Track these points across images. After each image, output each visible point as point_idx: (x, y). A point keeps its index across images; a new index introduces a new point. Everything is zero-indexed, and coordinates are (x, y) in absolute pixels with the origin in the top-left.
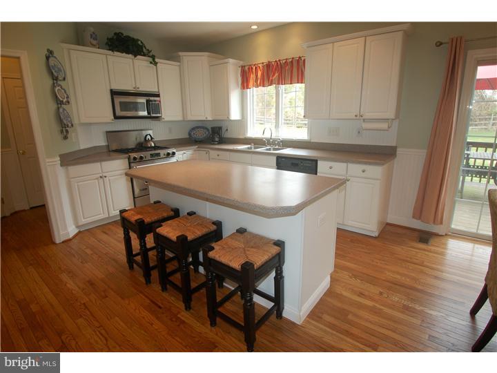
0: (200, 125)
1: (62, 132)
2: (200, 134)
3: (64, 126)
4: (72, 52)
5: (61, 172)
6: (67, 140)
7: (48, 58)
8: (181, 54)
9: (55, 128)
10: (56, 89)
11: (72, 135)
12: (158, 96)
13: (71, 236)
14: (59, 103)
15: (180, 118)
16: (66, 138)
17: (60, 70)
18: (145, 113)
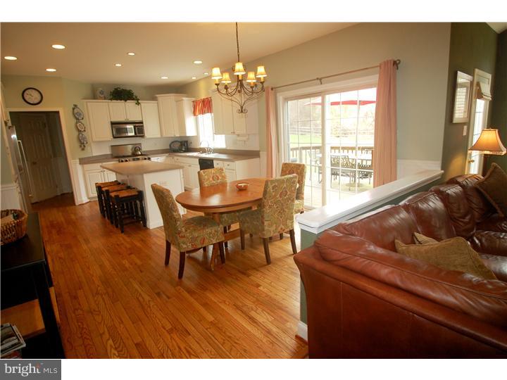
0: (176, 140)
1: (81, 146)
2: (177, 146)
3: (82, 144)
4: (88, 104)
5: (79, 167)
6: (84, 151)
7: (74, 109)
8: (157, 96)
9: (77, 144)
10: (78, 125)
11: (88, 148)
12: (142, 123)
13: (84, 202)
14: (79, 131)
15: (159, 136)
16: (83, 149)
17: (80, 114)
18: (133, 134)
